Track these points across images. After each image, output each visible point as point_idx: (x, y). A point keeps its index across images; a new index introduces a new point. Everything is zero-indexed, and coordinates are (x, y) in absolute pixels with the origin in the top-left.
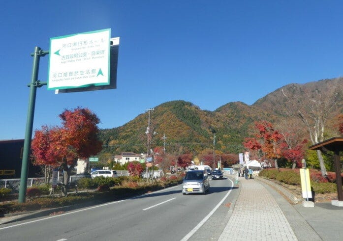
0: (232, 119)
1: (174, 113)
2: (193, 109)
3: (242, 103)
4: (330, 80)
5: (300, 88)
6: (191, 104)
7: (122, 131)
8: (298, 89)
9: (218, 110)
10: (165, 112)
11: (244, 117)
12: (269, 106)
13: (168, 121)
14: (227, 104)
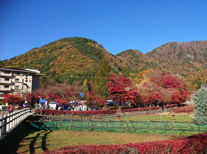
0: (132, 63)
1: (76, 47)
2: (97, 46)
3: (139, 51)
4: (199, 42)
5: (180, 46)
6: (95, 42)
7: (8, 64)
8: (178, 46)
9: (119, 55)
10: (65, 46)
11: (142, 62)
12: (158, 57)
13: (68, 54)
14: (127, 51)
